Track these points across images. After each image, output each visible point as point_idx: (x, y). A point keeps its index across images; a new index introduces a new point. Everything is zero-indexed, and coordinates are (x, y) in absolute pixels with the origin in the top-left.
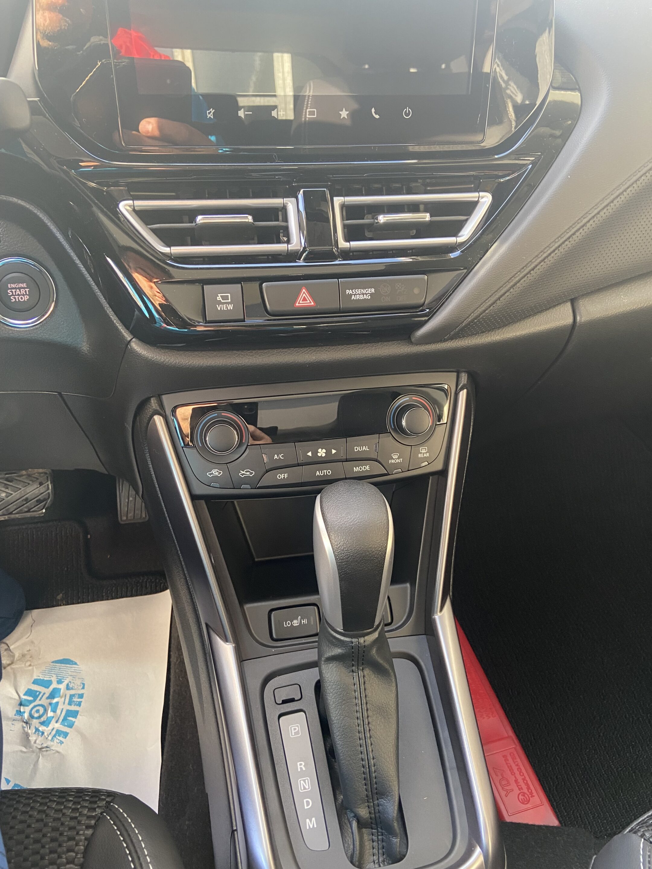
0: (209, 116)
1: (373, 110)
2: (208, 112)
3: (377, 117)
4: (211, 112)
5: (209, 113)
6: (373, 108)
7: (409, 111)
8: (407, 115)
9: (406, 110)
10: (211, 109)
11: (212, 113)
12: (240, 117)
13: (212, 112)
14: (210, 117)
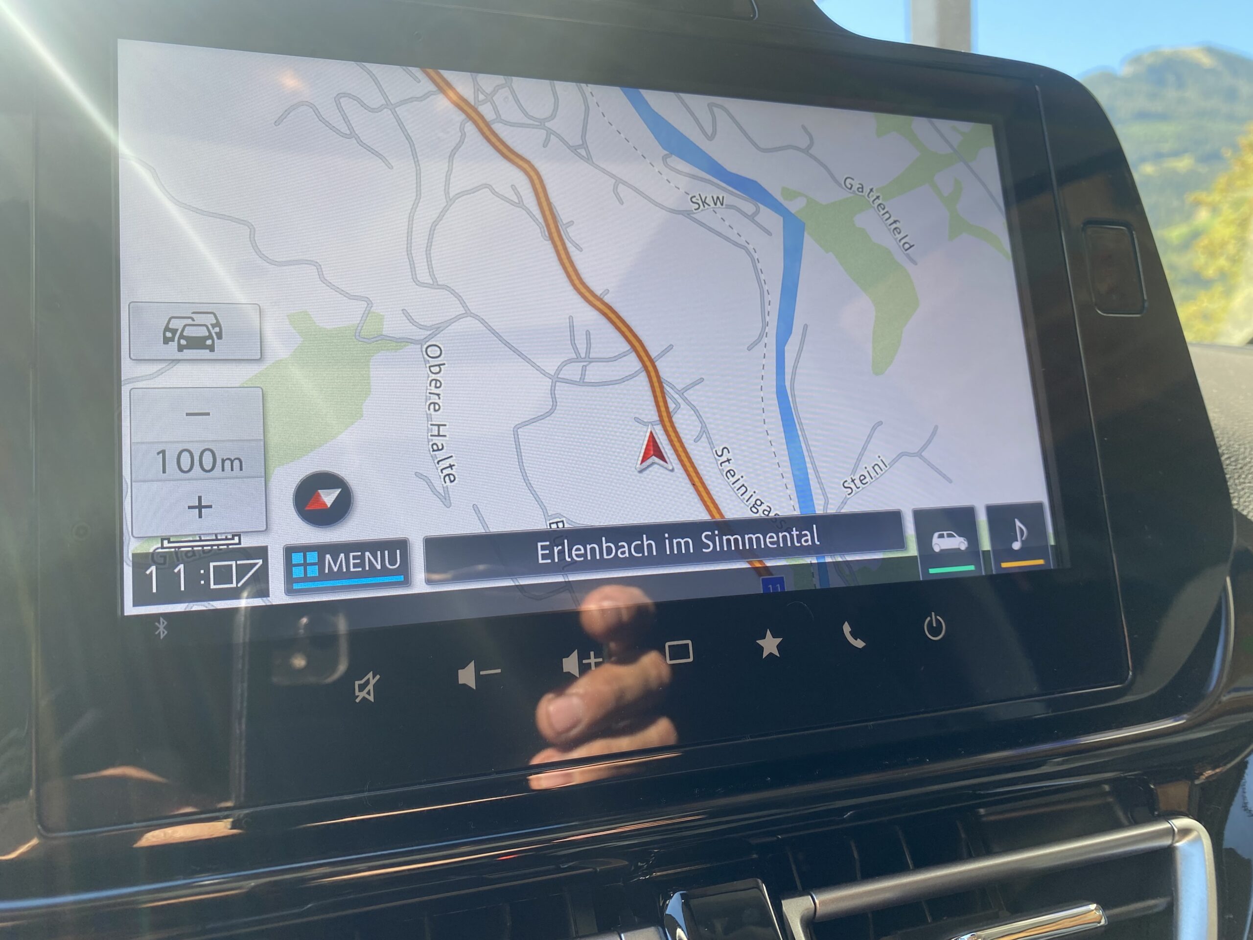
0: (360, 695)
1: (847, 628)
2: (357, 683)
3: (859, 644)
4: (367, 682)
5: (362, 688)
6: (846, 623)
7: (937, 621)
8: (936, 631)
9: (931, 622)
10: (370, 675)
11: (370, 687)
12: (465, 686)
13: (373, 682)
14: (364, 698)
